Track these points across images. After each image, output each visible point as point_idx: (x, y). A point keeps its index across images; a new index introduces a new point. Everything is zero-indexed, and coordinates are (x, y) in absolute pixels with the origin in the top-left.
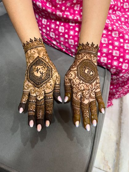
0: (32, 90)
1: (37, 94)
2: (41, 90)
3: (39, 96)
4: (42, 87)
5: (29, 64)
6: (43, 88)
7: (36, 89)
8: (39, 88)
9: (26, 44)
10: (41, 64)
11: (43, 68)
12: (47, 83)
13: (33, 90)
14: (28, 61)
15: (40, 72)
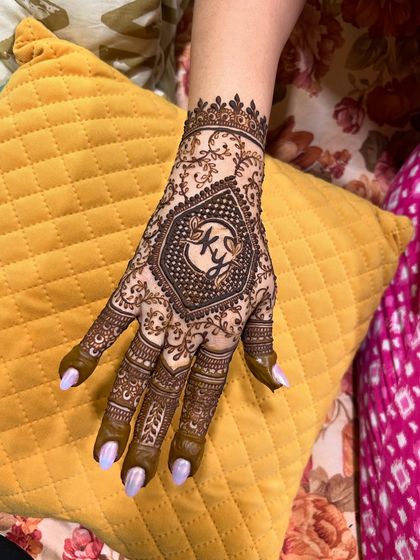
0: (155, 314)
1: (172, 342)
2: (194, 331)
3: (176, 352)
4: (202, 320)
5: (179, 199)
6: (203, 325)
7: (176, 318)
8: (186, 321)
9: (208, 106)
10: (225, 220)
11: (229, 242)
12: (227, 311)
13: (161, 319)
14: (178, 181)
15: (214, 254)
